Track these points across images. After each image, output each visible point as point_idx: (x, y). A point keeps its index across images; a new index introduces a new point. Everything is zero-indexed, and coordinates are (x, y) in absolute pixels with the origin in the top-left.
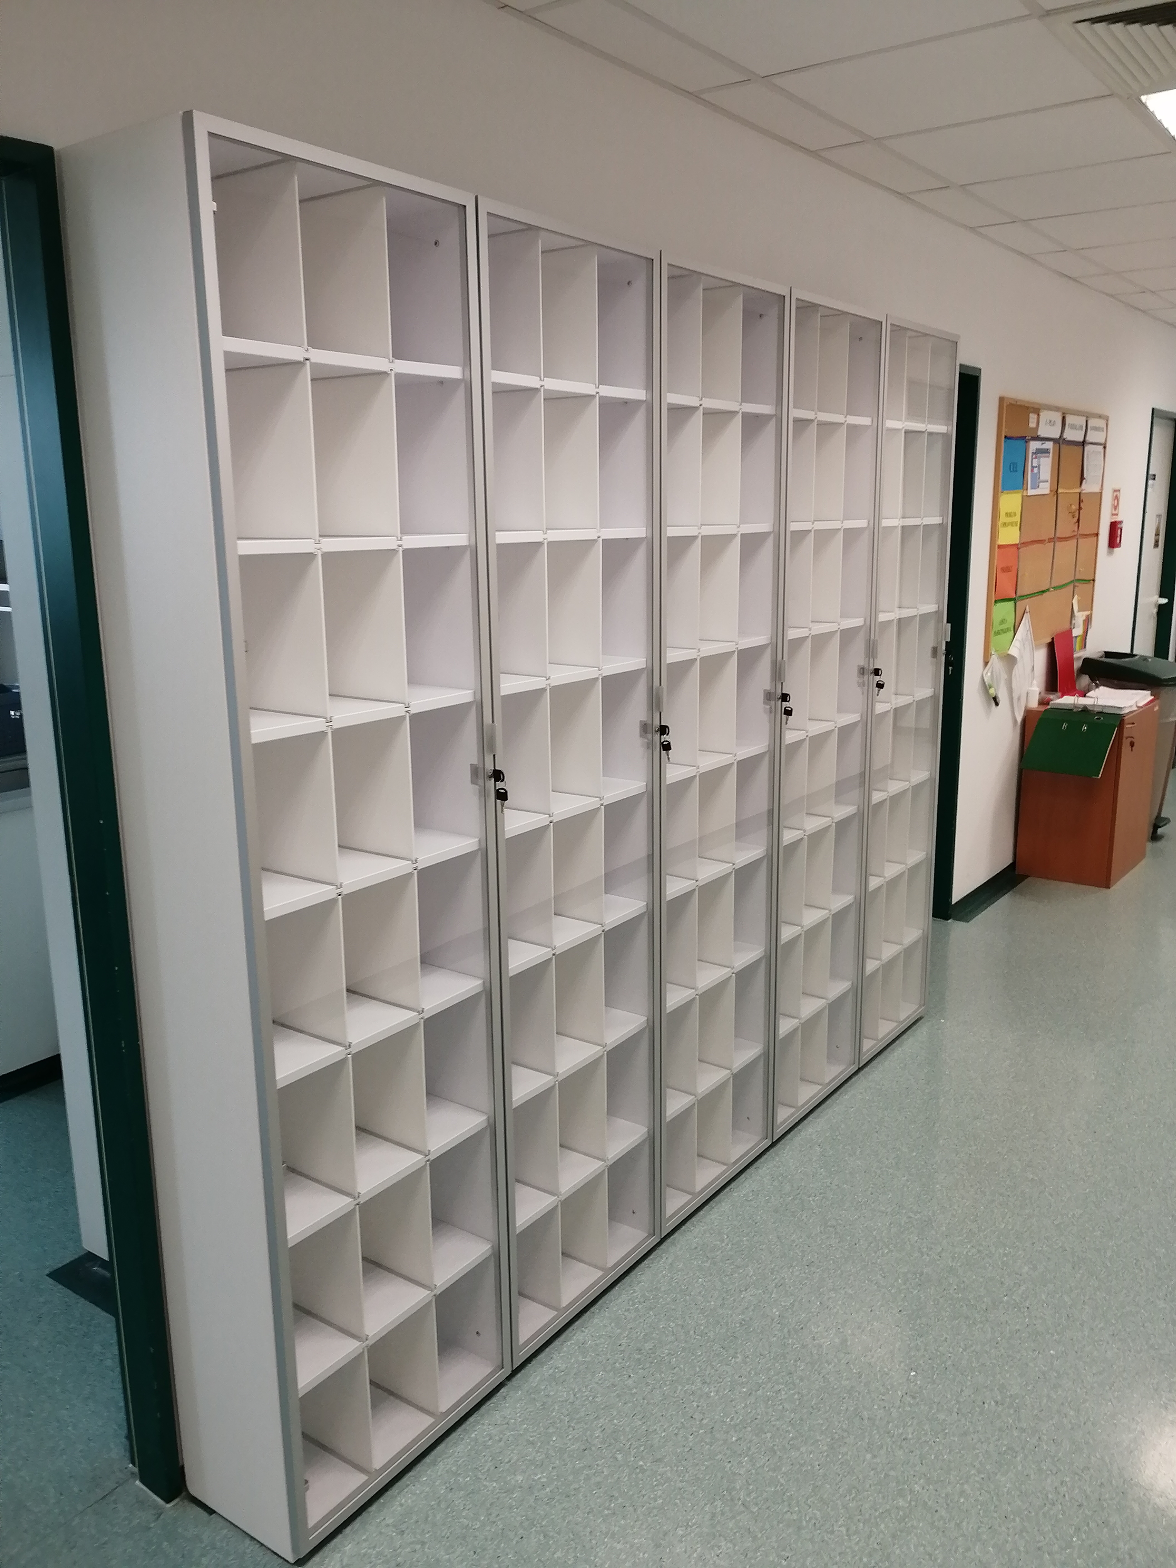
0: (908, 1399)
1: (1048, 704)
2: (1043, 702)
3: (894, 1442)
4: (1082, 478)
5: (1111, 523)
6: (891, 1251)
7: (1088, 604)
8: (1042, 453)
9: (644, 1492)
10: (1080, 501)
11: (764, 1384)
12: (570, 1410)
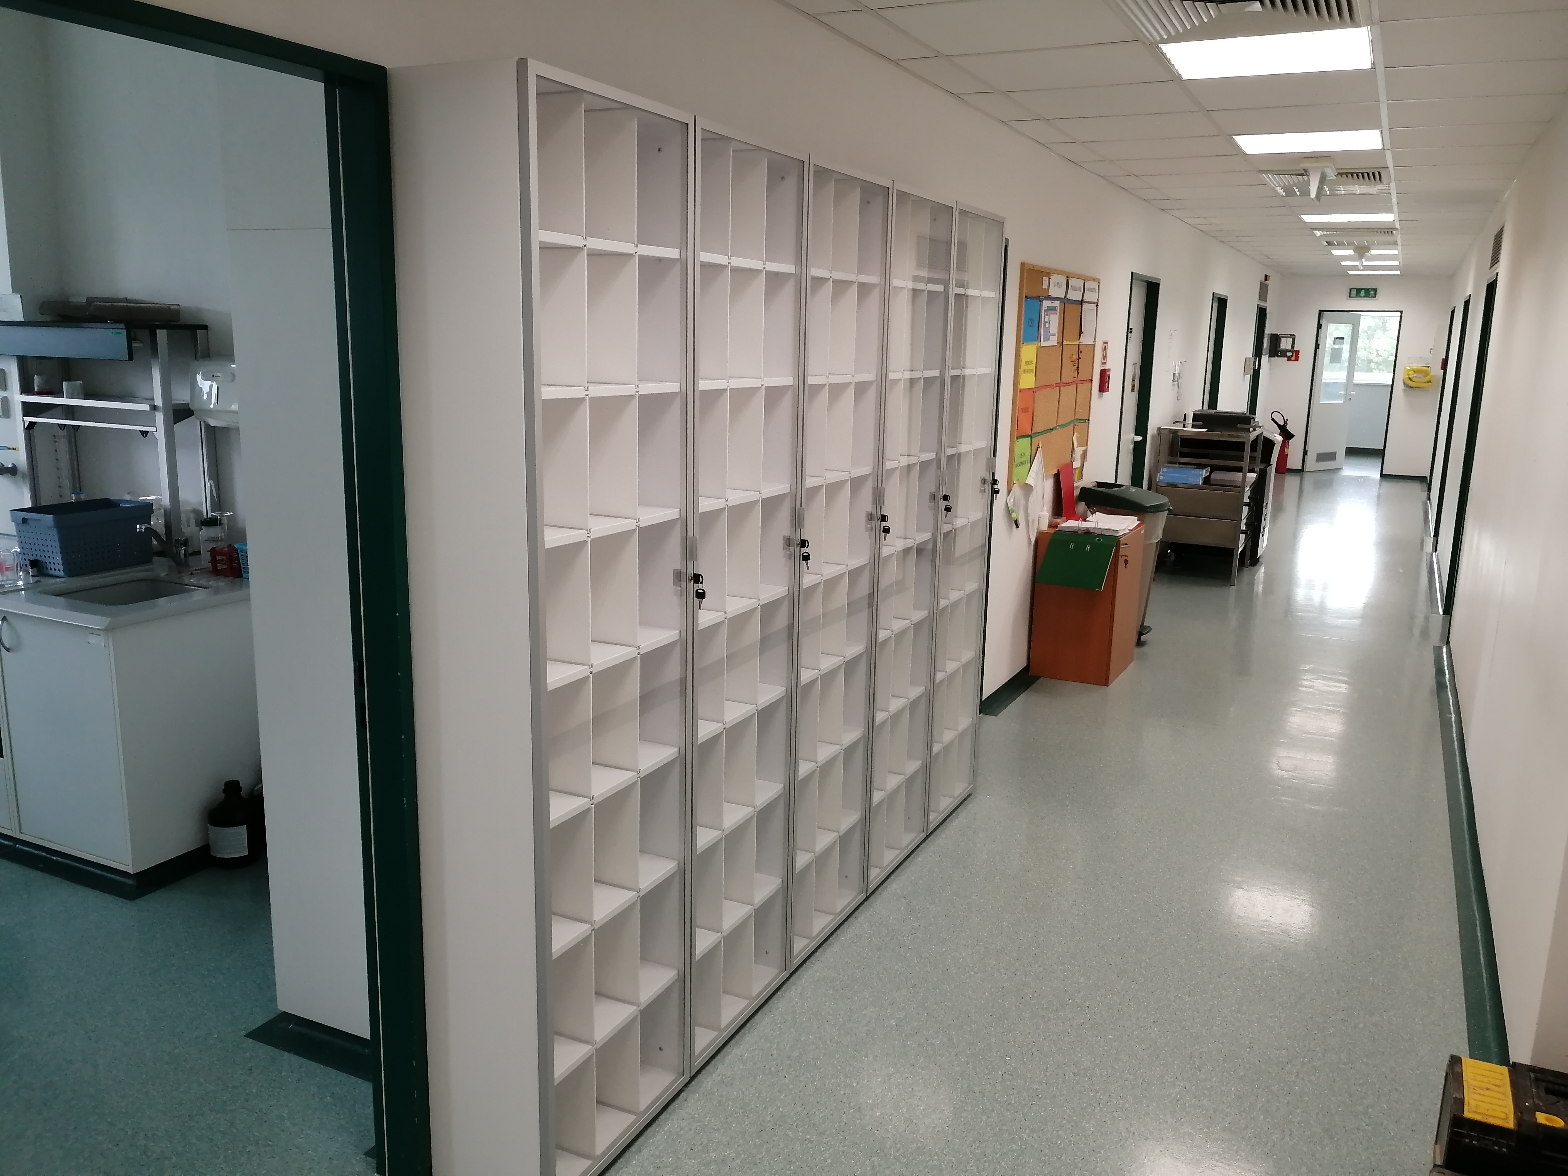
0: (1007, 1076)
1: (1056, 527)
2: (1052, 525)
3: (1001, 1107)
4: (1081, 332)
5: (1101, 370)
6: (975, 973)
7: (1085, 442)
8: (1051, 310)
9: (814, 1156)
10: (1079, 352)
11: (894, 1074)
12: (742, 1104)
